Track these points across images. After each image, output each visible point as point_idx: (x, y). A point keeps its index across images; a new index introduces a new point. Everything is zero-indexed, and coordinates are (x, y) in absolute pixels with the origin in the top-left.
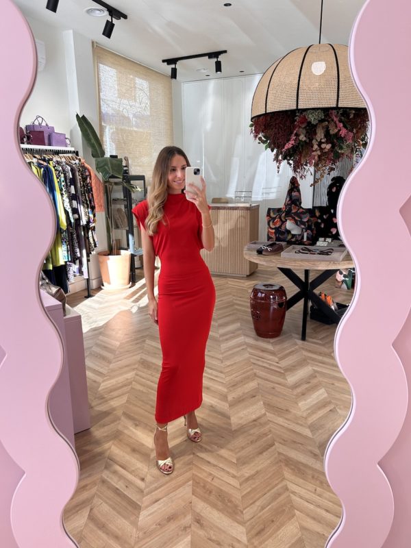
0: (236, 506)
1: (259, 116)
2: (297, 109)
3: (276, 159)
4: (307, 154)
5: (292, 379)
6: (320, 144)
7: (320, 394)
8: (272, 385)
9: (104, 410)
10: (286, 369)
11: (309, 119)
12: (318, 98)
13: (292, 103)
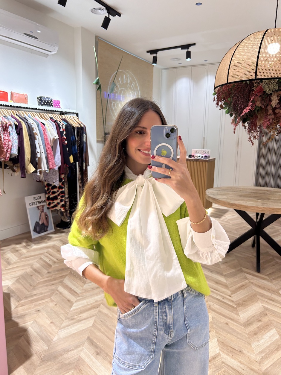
1: (222, 85)
2: (256, 79)
3: (235, 122)
4: (261, 117)
5: (245, 314)
6: (274, 109)
7: (272, 335)
8: (224, 320)
10: (238, 304)
11: (265, 89)
12: (275, 70)
13: (251, 73)
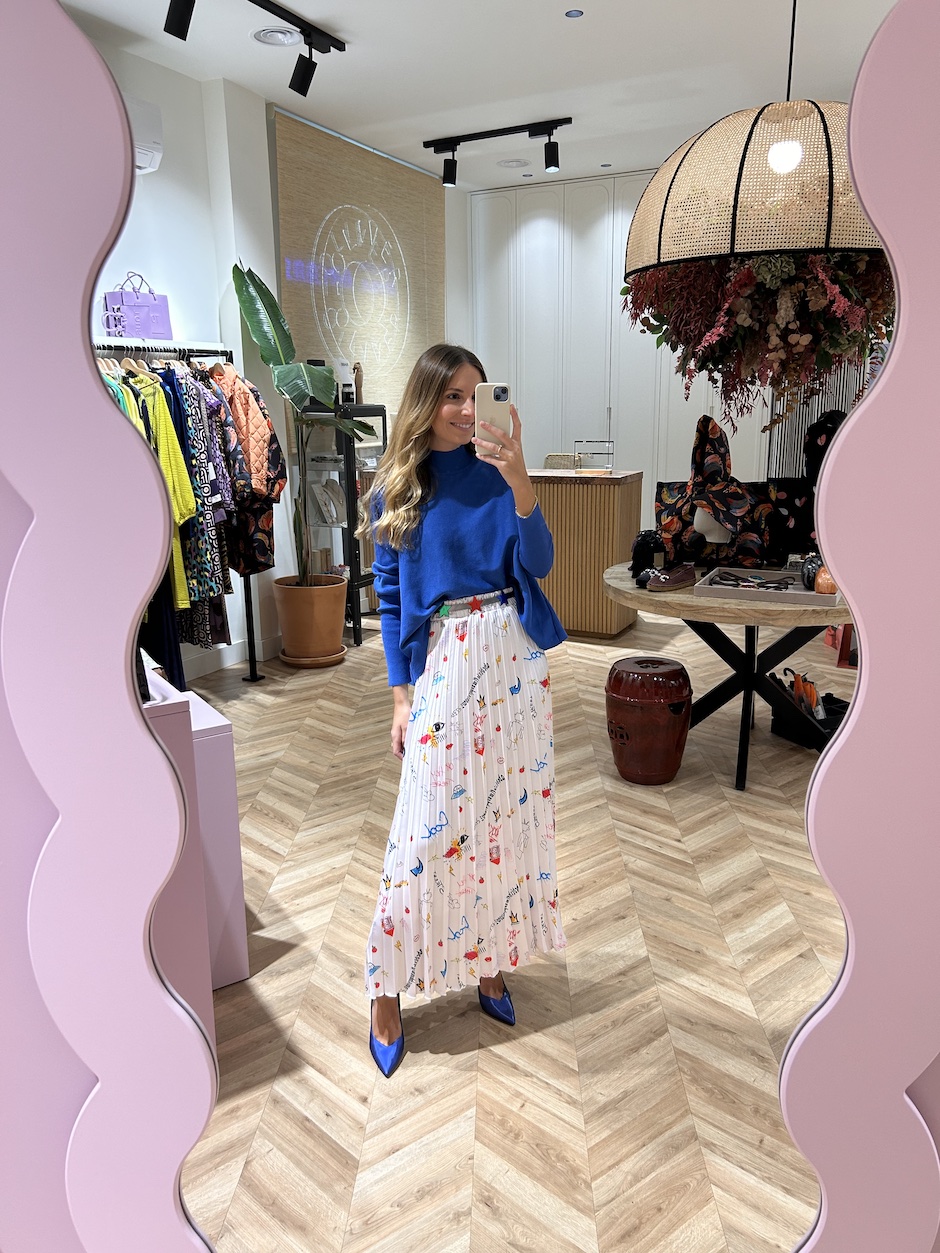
0: (575, 1171)
1: (646, 269)
2: (732, 254)
3: (682, 368)
4: (754, 356)
5: (710, 879)
6: (784, 334)
7: (777, 917)
8: (664, 892)
9: (282, 938)
10: (698, 857)
11: (760, 277)
12: (781, 228)
13: (720, 238)
